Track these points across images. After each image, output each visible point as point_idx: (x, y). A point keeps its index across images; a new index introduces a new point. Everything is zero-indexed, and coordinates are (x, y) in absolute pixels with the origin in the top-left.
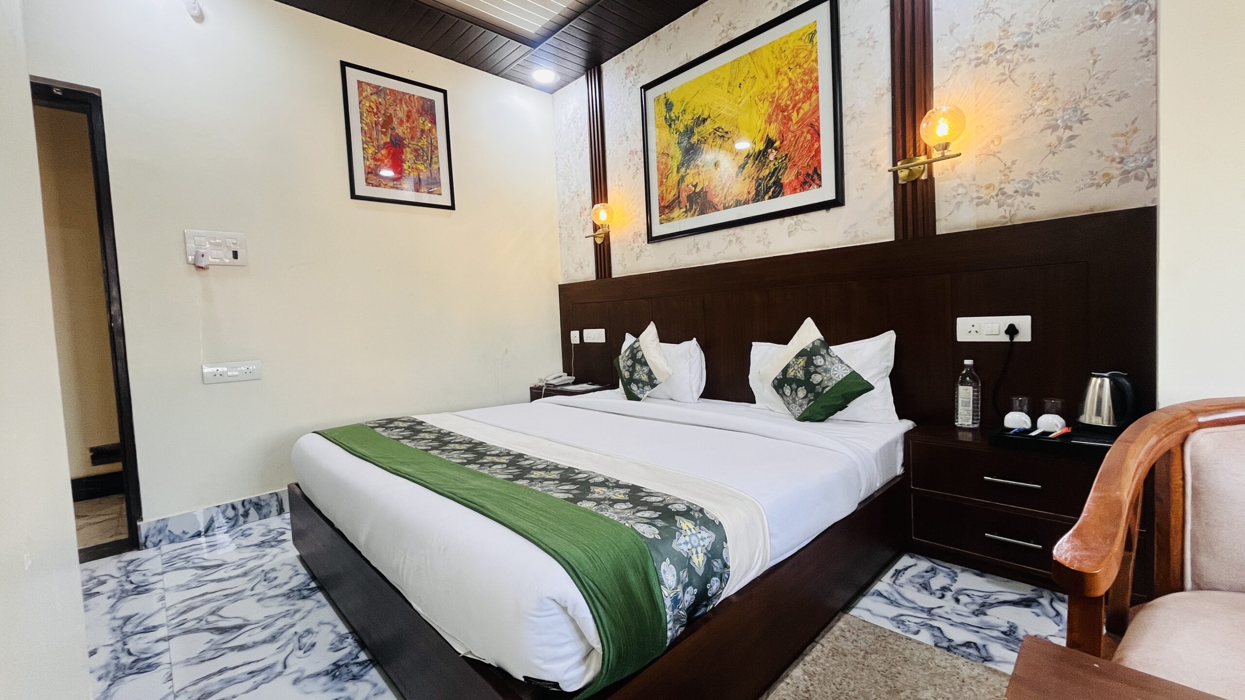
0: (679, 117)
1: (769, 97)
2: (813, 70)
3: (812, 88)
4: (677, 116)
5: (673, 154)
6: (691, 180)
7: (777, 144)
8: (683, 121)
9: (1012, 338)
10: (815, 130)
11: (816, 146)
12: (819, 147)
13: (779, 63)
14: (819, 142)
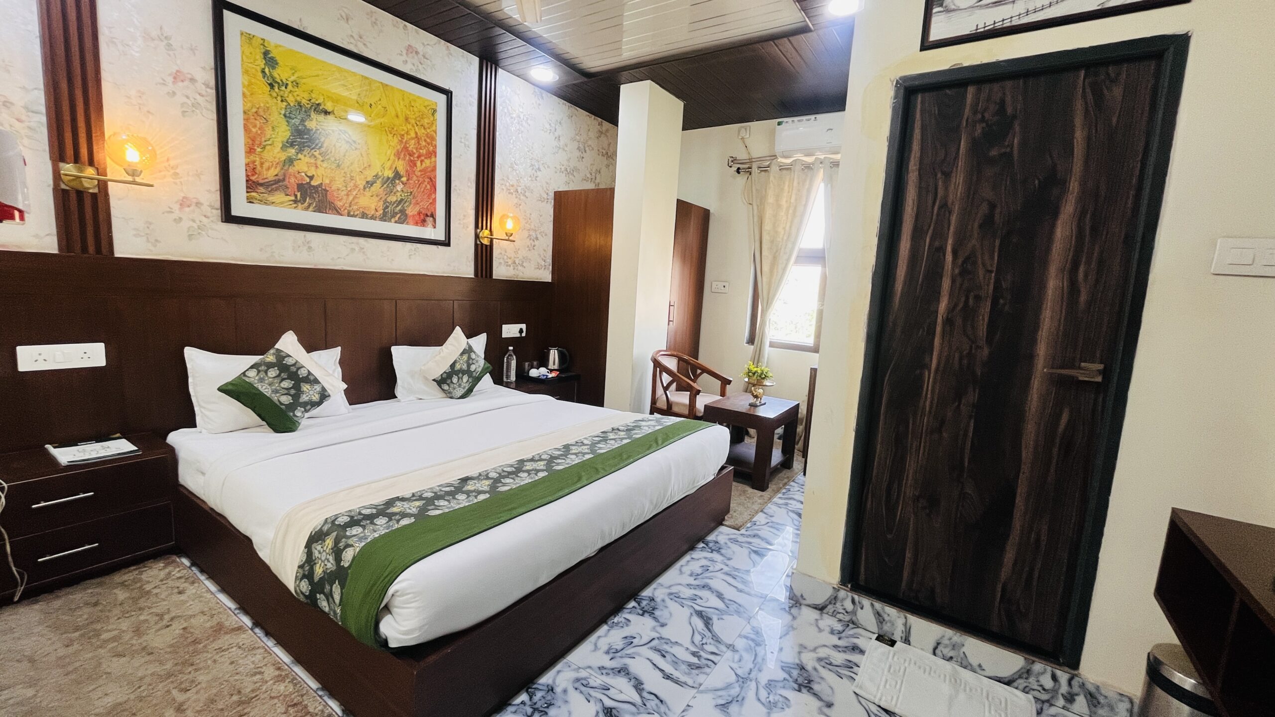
0: (287, 84)
1: (399, 136)
2: (433, 139)
3: (433, 151)
4: (284, 81)
5: (275, 123)
6: (306, 169)
7: (404, 179)
8: (295, 94)
9: (521, 335)
10: (433, 184)
11: (433, 196)
12: (435, 198)
13: (409, 113)
14: (435, 194)
